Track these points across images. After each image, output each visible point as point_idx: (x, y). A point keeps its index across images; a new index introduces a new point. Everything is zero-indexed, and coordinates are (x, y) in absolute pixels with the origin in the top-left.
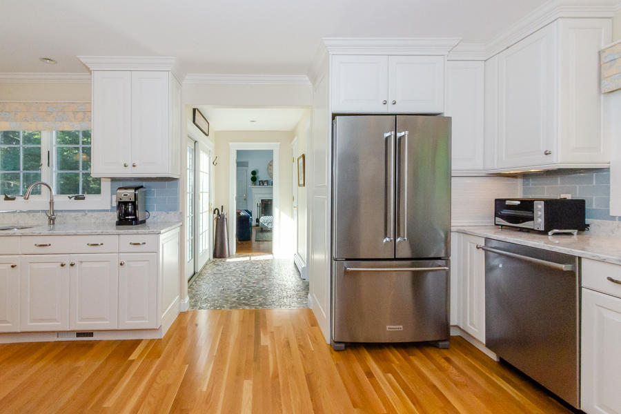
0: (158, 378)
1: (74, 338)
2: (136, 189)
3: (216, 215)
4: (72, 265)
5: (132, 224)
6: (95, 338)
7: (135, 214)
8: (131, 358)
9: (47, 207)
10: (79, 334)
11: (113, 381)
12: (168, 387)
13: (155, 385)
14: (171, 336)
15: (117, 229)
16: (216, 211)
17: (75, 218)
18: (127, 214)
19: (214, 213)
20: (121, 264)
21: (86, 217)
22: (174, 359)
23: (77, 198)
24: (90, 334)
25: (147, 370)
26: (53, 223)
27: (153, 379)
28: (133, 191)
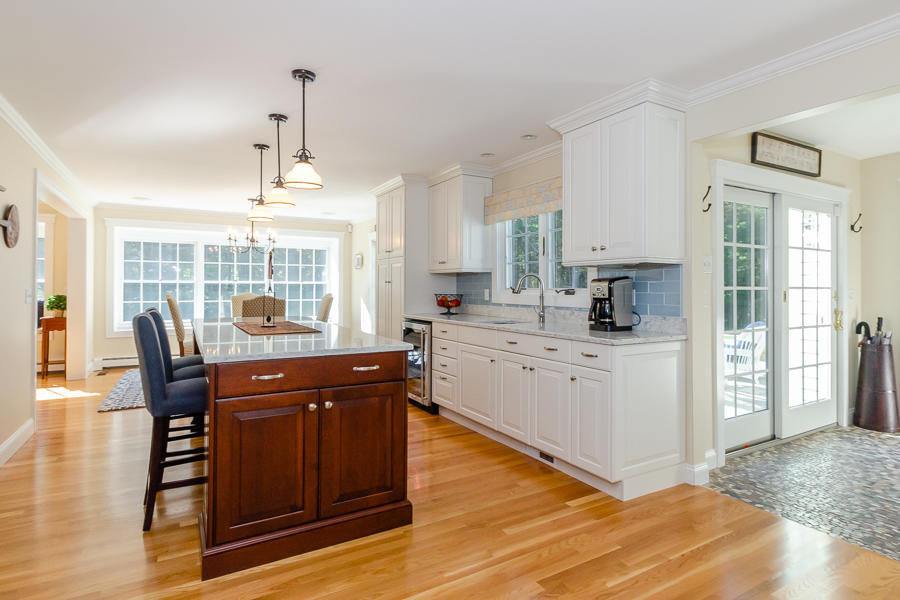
0: (574, 538)
1: (537, 456)
2: (611, 281)
3: (860, 337)
4: (531, 369)
5: (606, 330)
6: (555, 465)
7: (611, 317)
8: (568, 503)
9: (537, 302)
10: (543, 455)
11: (529, 514)
12: (574, 553)
13: (563, 543)
14: (640, 504)
15: (591, 335)
16: (863, 328)
17: (564, 317)
18: (603, 315)
19: (858, 331)
20: (572, 379)
21: (573, 317)
22: (612, 531)
23: (568, 292)
24: (550, 458)
25: (572, 524)
26: (543, 321)
27: (567, 537)
28: (606, 284)
